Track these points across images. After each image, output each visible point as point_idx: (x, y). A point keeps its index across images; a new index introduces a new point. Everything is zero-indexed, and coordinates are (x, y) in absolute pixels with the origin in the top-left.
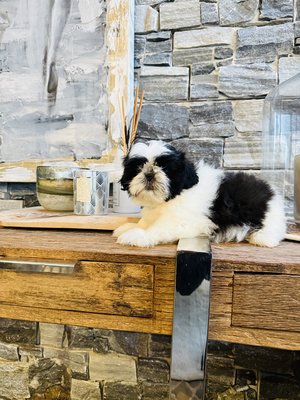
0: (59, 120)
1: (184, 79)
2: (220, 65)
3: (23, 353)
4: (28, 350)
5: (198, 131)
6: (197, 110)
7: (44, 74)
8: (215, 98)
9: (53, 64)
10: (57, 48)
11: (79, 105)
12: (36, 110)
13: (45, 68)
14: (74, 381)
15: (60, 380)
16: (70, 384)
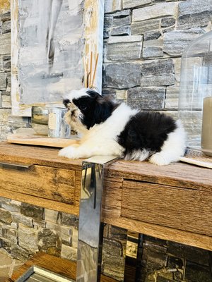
0: (55, 76)
1: (138, 44)
2: (165, 32)
3: (35, 224)
4: (38, 222)
5: (147, 82)
6: (147, 67)
7: (47, 46)
8: (160, 57)
9: (52, 40)
10: (54, 28)
11: (67, 66)
12: (42, 70)
13: (47, 42)
14: (63, 246)
15: (55, 243)
16: (60, 247)
